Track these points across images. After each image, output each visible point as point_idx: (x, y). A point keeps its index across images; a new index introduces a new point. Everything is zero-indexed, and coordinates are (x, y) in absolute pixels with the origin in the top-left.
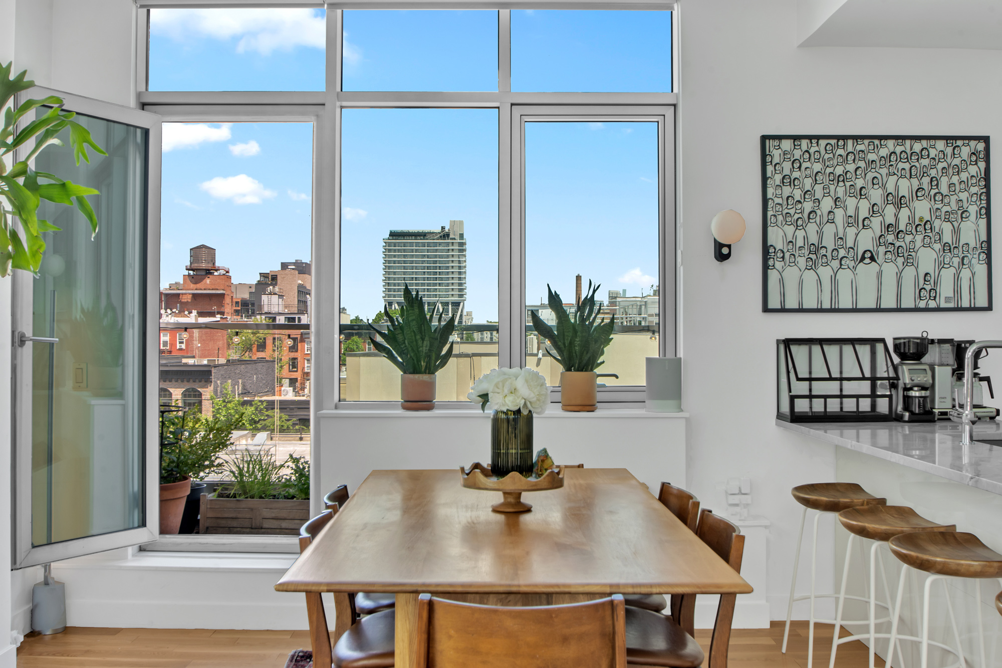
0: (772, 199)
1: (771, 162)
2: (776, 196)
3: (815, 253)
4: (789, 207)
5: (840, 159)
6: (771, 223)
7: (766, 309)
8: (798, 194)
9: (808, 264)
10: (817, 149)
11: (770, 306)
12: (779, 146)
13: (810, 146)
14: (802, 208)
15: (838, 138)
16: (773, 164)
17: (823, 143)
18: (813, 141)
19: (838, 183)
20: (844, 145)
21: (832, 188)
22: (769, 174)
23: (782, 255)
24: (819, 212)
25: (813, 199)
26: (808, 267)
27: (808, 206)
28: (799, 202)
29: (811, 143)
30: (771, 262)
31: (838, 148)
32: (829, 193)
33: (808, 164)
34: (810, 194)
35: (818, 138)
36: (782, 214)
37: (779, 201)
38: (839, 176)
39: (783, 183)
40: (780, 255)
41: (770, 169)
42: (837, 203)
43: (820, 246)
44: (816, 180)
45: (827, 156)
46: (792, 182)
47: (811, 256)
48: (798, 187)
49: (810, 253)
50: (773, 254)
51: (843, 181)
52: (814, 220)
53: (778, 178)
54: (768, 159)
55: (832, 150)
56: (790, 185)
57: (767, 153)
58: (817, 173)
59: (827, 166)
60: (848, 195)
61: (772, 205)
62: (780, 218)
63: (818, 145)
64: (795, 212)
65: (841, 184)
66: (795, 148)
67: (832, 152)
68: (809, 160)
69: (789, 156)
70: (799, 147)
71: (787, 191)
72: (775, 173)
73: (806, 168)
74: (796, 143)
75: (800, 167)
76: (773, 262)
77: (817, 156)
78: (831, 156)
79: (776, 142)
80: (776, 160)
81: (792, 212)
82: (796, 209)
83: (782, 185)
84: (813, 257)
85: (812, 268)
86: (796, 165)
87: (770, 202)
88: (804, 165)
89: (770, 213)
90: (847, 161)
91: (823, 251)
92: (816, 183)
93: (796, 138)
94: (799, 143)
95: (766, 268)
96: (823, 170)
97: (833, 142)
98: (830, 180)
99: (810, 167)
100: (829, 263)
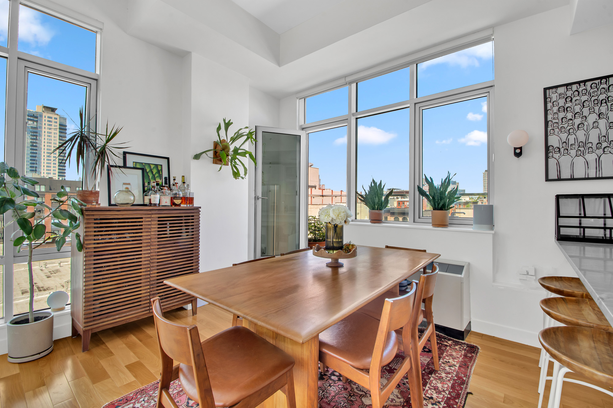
0: (551, 121)
1: (550, 101)
2: (554, 119)
3: (583, 147)
4: (563, 123)
5: (603, 90)
6: (550, 133)
7: (547, 180)
8: (569, 115)
9: (577, 153)
10: (584, 88)
11: (550, 178)
12: (556, 91)
13: (578, 87)
14: (573, 123)
15: (601, 78)
16: (552, 102)
17: (589, 84)
18: (581, 84)
19: (601, 104)
20: (606, 82)
21: (597, 108)
22: (549, 107)
23: (558, 150)
24: (586, 123)
25: (581, 116)
26: (577, 155)
27: (577, 121)
28: (571, 119)
29: (580, 85)
30: (550, 155)
31: (601, 84)
32: (594, 111)
33: (578, 98)
34: (579, 114)
35: (585, 82)
36: (558, 128)
37: (557, 121)
38: (602, 100)
39: (559, 111)
40: (557, 150)
41: (549, 105)
42: (601, 116)
43: (587, 142)
44: (583, 106)
45: (592, 91)
46: (566, 110)
47: (579, 148)
48: (570, 111)
49: (579, 147)
50: (552, 150)
51: (606, 102)
52: (582, 128)
53: (555, 109)
54: (548, 100)
55: (596, 86)
56: (564, 111)
57: (548, 96)
58: (584, 101)
59: (593, 96)
60: (609, 110)
61: (551, 124)
62: (557, 130)
63: (585, 86)
64: (568, 126)
65: (604, 105)
66: (567, 91)
67: (596, 87)
68: (578, 95)
69: (563, 96)
70: (571, 89)
71: (561, 115)
72: (553, 106)
73: (576, 100)
74: (568, 88)
75: (571, 101)
76: (552, 155)
77: (584, 92)
78: (596, 89)
79: (554, 90)
80: (554, 99)
81: (566, 126)
82: (568, 124)
83: (558, 112)
84: (582, 149)
85: (581, 155)
86: (569, 99)
87: (550, 123)
88: (574, 99)
89: (549, 129)
90: (609, 90)
91: (590, 145)
92: (584, 107)
93: (567, 85)
94: (571, 87)
95: (547, 158)
96: (589, 99)
97: (597, 82)
98: (594, 104)
99: (579, 99)
100: (594, 151)
